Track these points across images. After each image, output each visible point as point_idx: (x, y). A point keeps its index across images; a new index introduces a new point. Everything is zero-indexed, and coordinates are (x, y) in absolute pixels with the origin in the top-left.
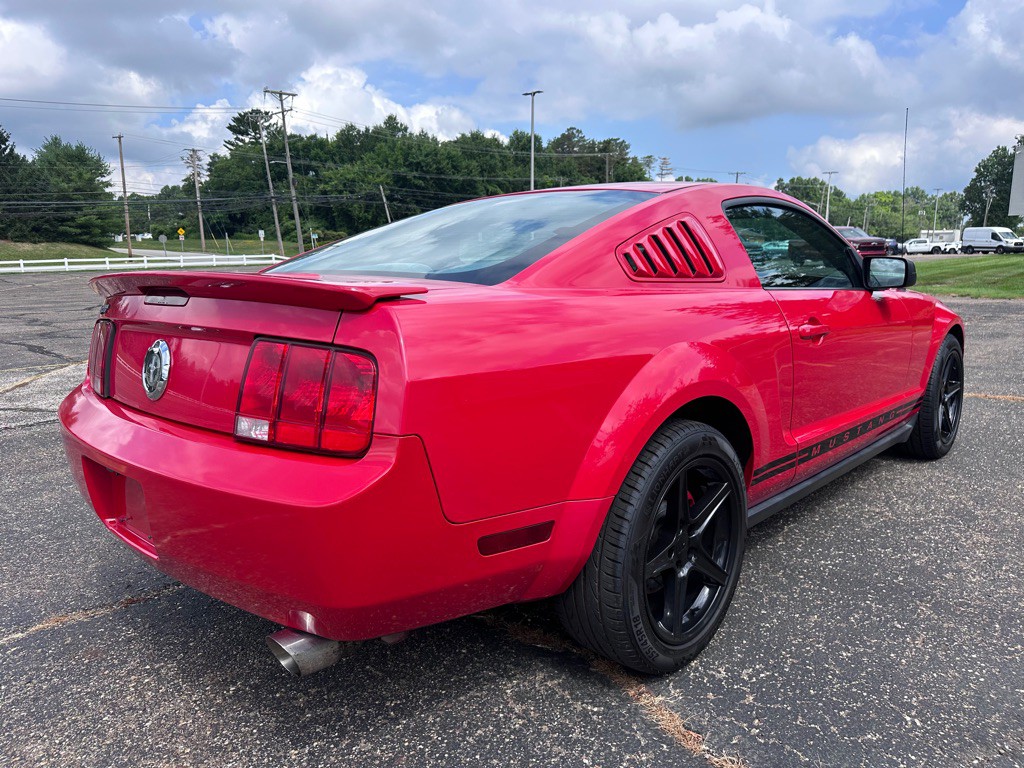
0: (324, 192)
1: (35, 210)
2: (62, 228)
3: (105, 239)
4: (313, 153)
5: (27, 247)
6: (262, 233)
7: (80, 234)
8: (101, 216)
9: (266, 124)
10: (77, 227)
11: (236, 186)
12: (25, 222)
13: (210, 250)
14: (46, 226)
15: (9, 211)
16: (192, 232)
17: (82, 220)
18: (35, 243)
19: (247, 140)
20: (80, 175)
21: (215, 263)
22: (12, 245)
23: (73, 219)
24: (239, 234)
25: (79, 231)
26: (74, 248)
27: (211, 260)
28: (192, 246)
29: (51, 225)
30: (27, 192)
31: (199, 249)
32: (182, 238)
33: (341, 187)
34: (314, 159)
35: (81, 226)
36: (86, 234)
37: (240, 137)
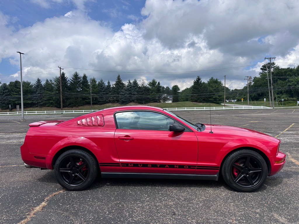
0: (290, 86)
1: (204, 95)
2: (210, 99)
3: (220, 102)
4: (287, 73)
5: (201, 104)
6: (265, 99)
7: (214, 101)
8: (219, 96)
9: (273, 66)
10: (213, 99)
11: (261, 86)
12: (202, 98)
13: (250, 104)
14: (206, 99)
15: (199, 96)
16: (245, 99)
17: (214, 97)
18: (203, 103)
19: (266, 72)
20: (215, 86)
21: (253, 108)
22: (198, 103)
23: (212, 97)
24: (260, 99)
25: (213, 100)
26: (211, 104)
27: (252, 107)
28: (245, 103)
29: (207, 99)
30: (203, 91)
31: (247, 104)
32: (242, 101)
33: (296, 83)
34: (288, 75)
35: (214, 99)
36: (215, 100)
37: (264, 71)
